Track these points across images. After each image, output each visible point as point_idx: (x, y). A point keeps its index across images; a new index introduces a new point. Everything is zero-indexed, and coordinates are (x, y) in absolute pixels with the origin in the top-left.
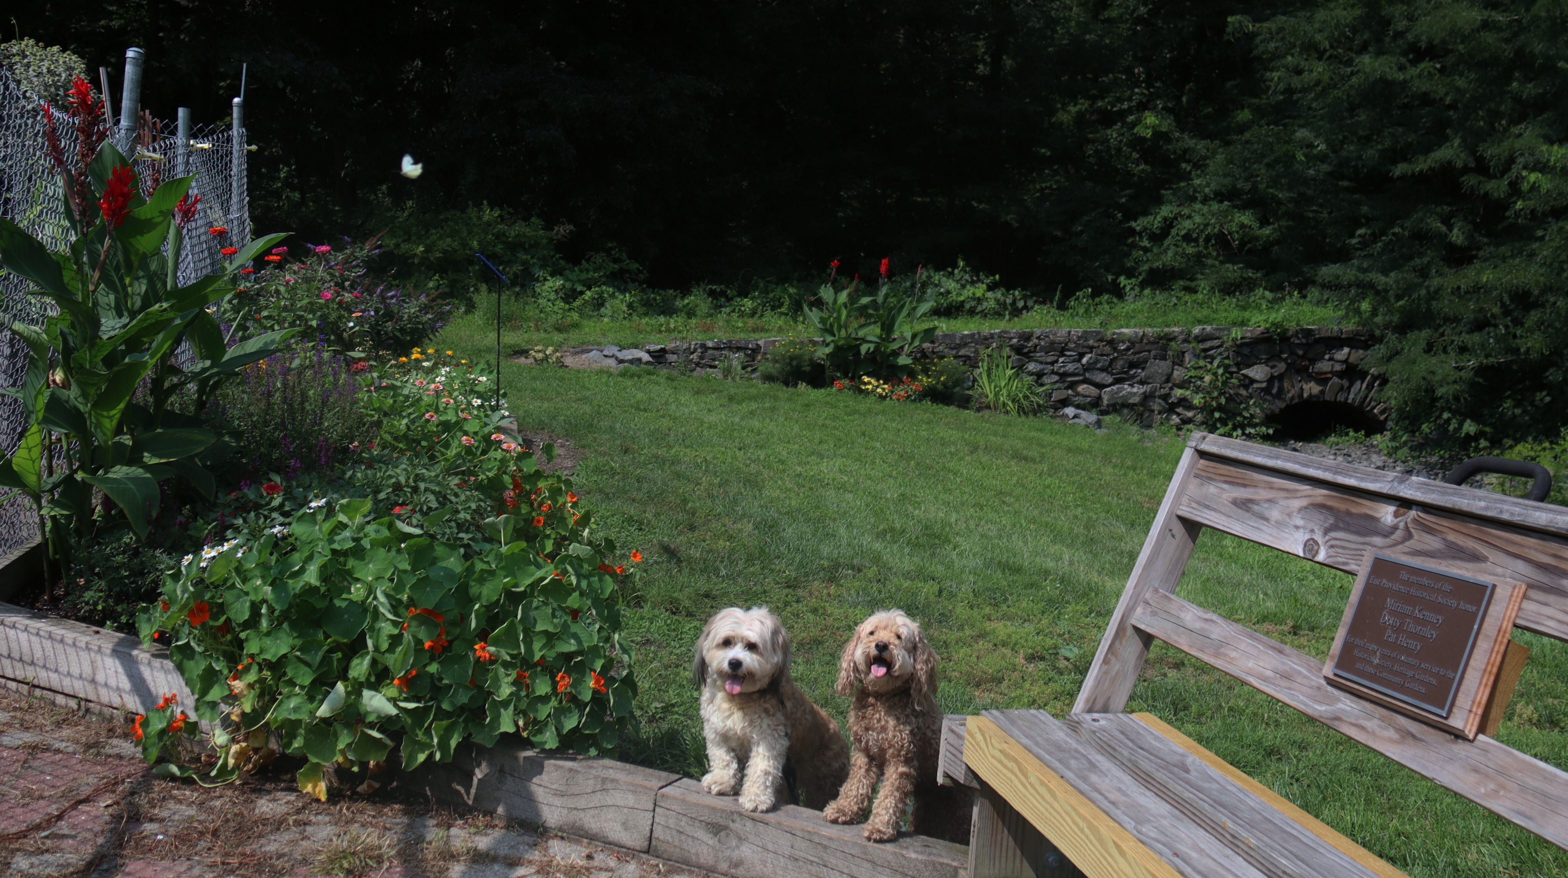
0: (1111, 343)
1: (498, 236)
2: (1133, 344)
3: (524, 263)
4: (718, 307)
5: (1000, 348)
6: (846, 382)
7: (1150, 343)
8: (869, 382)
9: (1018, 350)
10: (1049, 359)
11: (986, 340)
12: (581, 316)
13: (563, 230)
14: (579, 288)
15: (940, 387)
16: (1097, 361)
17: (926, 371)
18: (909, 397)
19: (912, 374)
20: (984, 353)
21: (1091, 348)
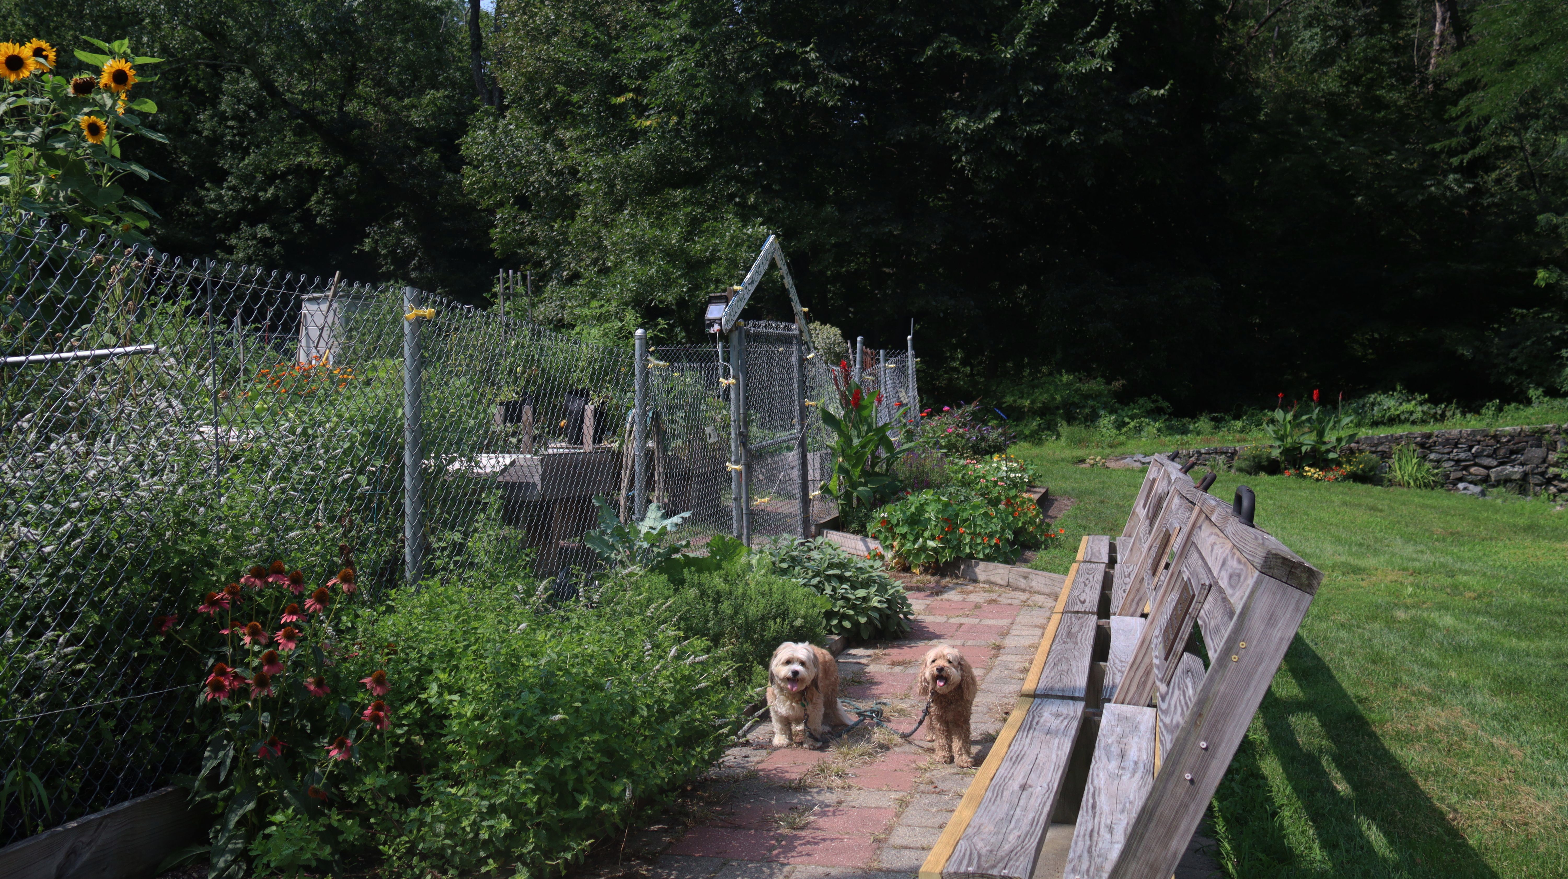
0: (1495, 437)
1: (1076, 391)
2: (1512, 437)
3: (1092, 407)
4: (1216, 428)
5: (1408, 444)
6: (1292, 471)
7: (1526, 436)
8: (1309, 471)
9: (1422, 445)
10: (1446, 451)
11: (1397, 440)
12: (1128, 438)
13: (1117, 385)
14: (1127, 420)
15: (1359, 472)
16: (1483, 451)
17: (1349, 462)
18: (1337, 479)
19: (1339, 464)
20: (1395, 448)
21: (1479, 442)
